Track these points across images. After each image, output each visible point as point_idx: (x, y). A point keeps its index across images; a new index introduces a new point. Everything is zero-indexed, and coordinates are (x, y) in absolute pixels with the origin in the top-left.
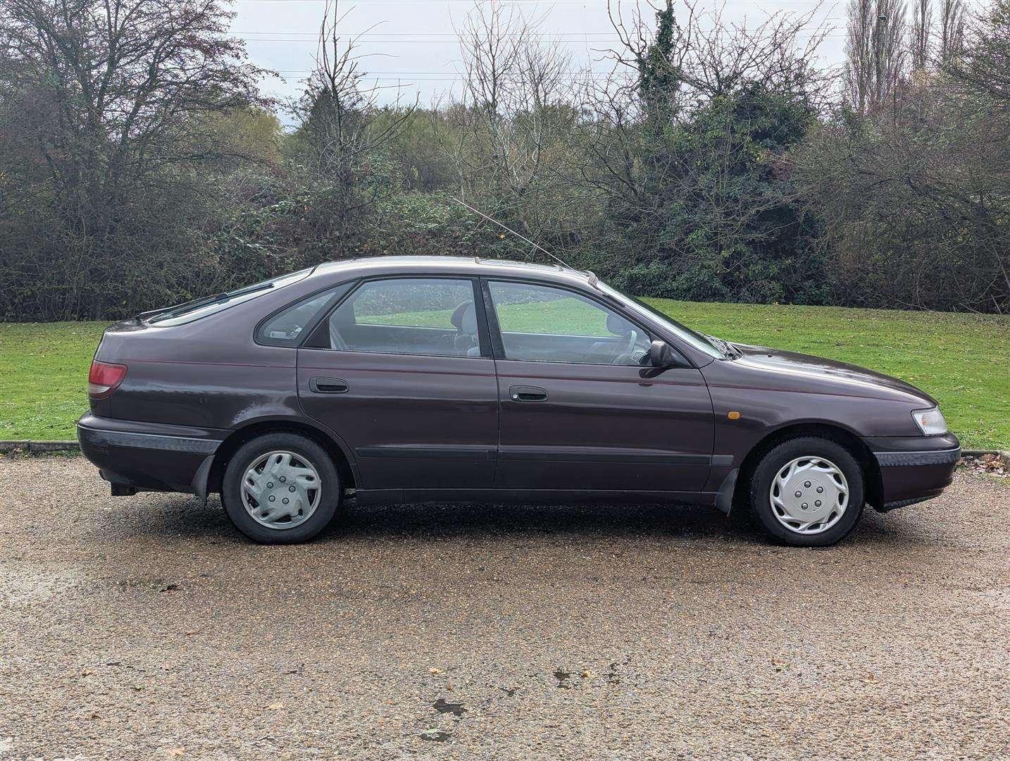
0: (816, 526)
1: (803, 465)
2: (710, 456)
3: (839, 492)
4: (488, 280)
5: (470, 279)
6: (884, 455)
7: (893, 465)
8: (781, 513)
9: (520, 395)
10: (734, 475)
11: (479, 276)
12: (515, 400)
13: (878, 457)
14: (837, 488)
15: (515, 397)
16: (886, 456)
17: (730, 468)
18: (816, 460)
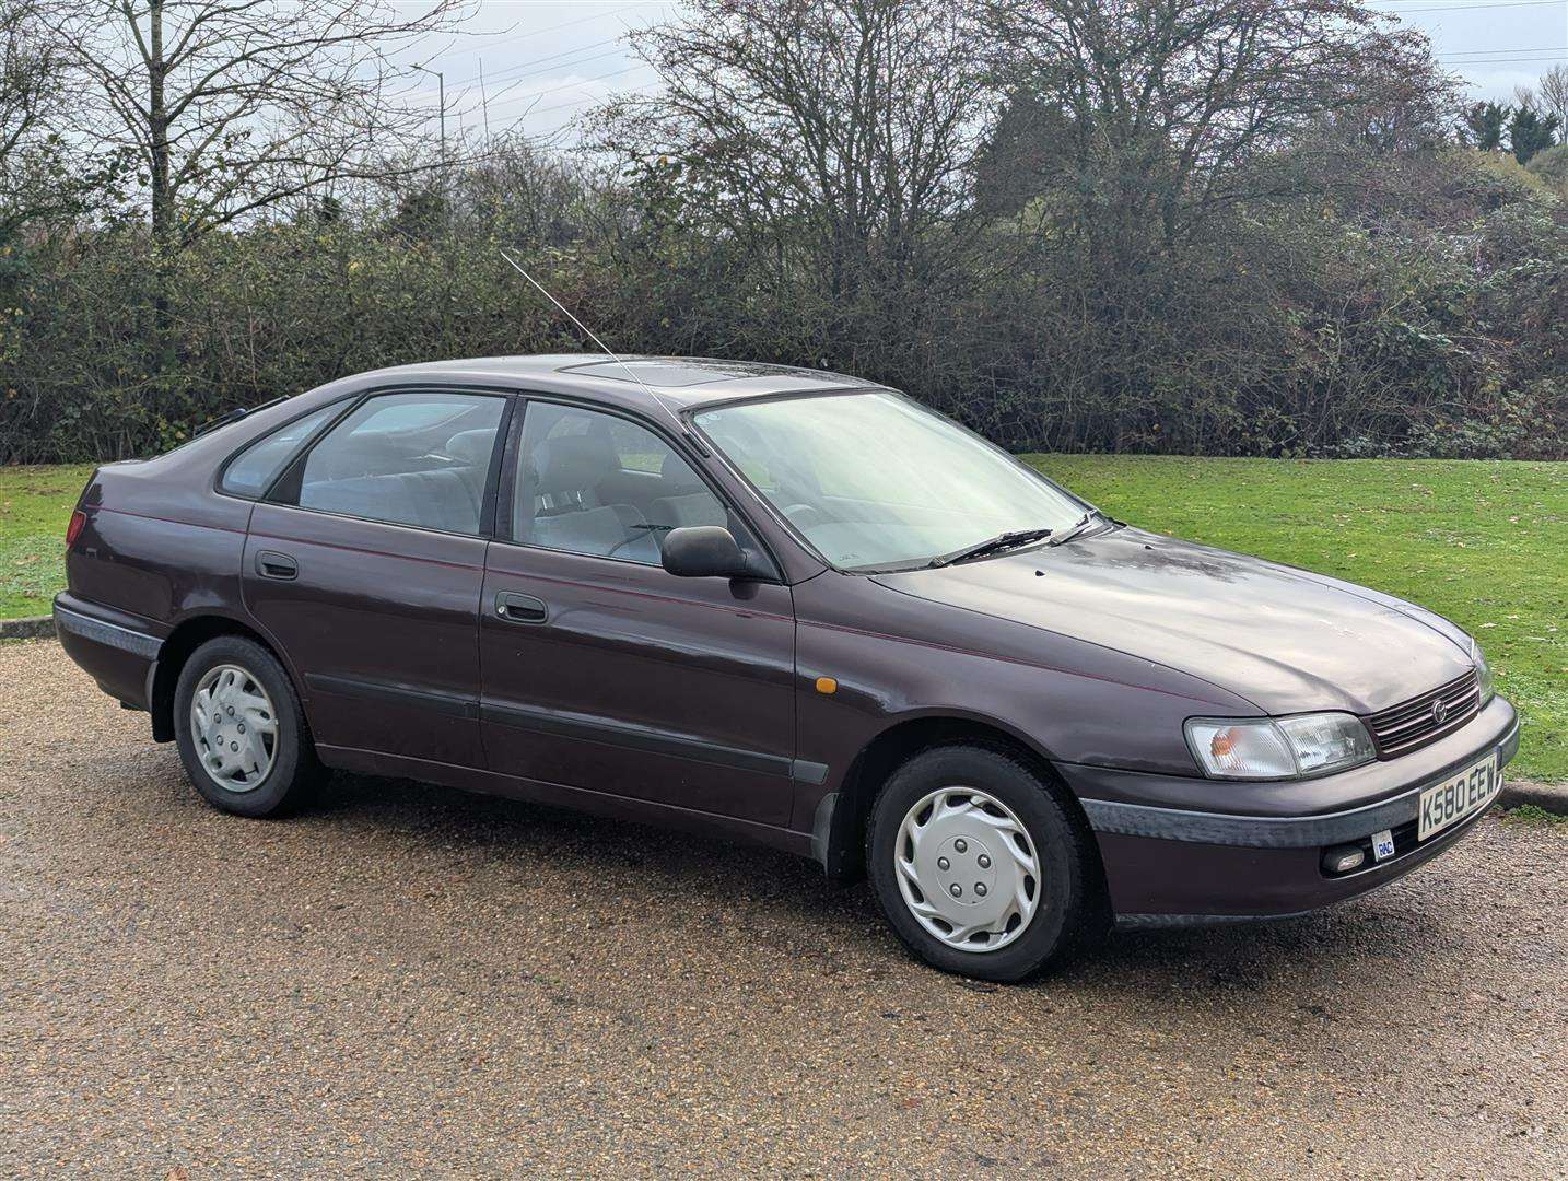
0: (981, 936)
1: (959, 805)
2: (789, 760)
3: (1025, 874)
4: (528, 400)
5: (505, 397)
6: (1102, 807)
7: (1122, 831)
8: (919, 897)
9: (511, 609)
10: (829, 805)
11: (518, 391)
12: (500, 615)
13: (1087, 810)
14: (1021, 865)
15: (501, 610)
16: (1106, 810)
17: (820, 791)
18: (980, 797)
